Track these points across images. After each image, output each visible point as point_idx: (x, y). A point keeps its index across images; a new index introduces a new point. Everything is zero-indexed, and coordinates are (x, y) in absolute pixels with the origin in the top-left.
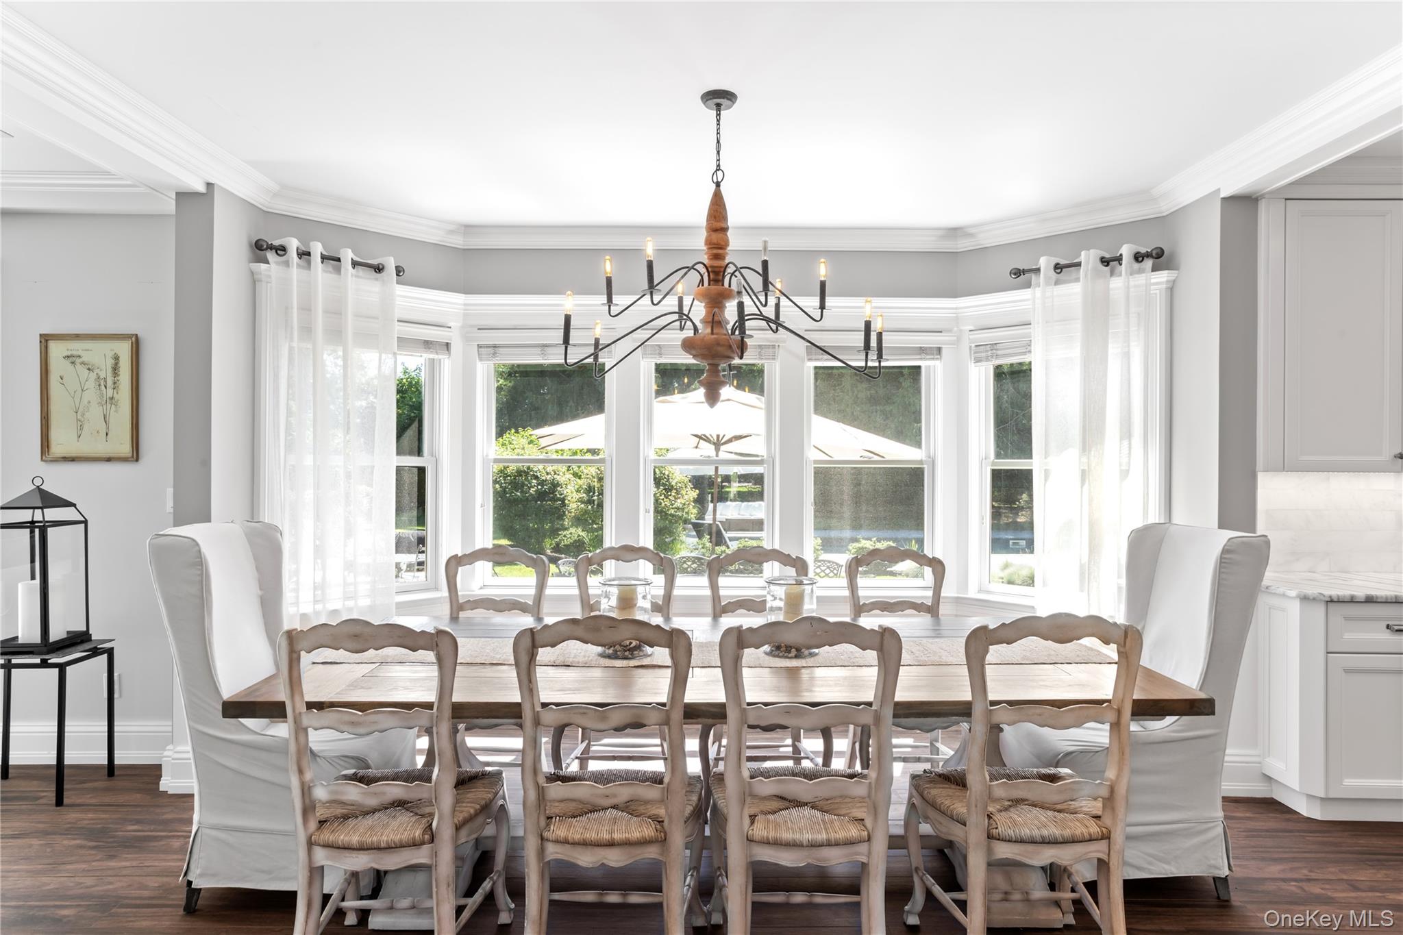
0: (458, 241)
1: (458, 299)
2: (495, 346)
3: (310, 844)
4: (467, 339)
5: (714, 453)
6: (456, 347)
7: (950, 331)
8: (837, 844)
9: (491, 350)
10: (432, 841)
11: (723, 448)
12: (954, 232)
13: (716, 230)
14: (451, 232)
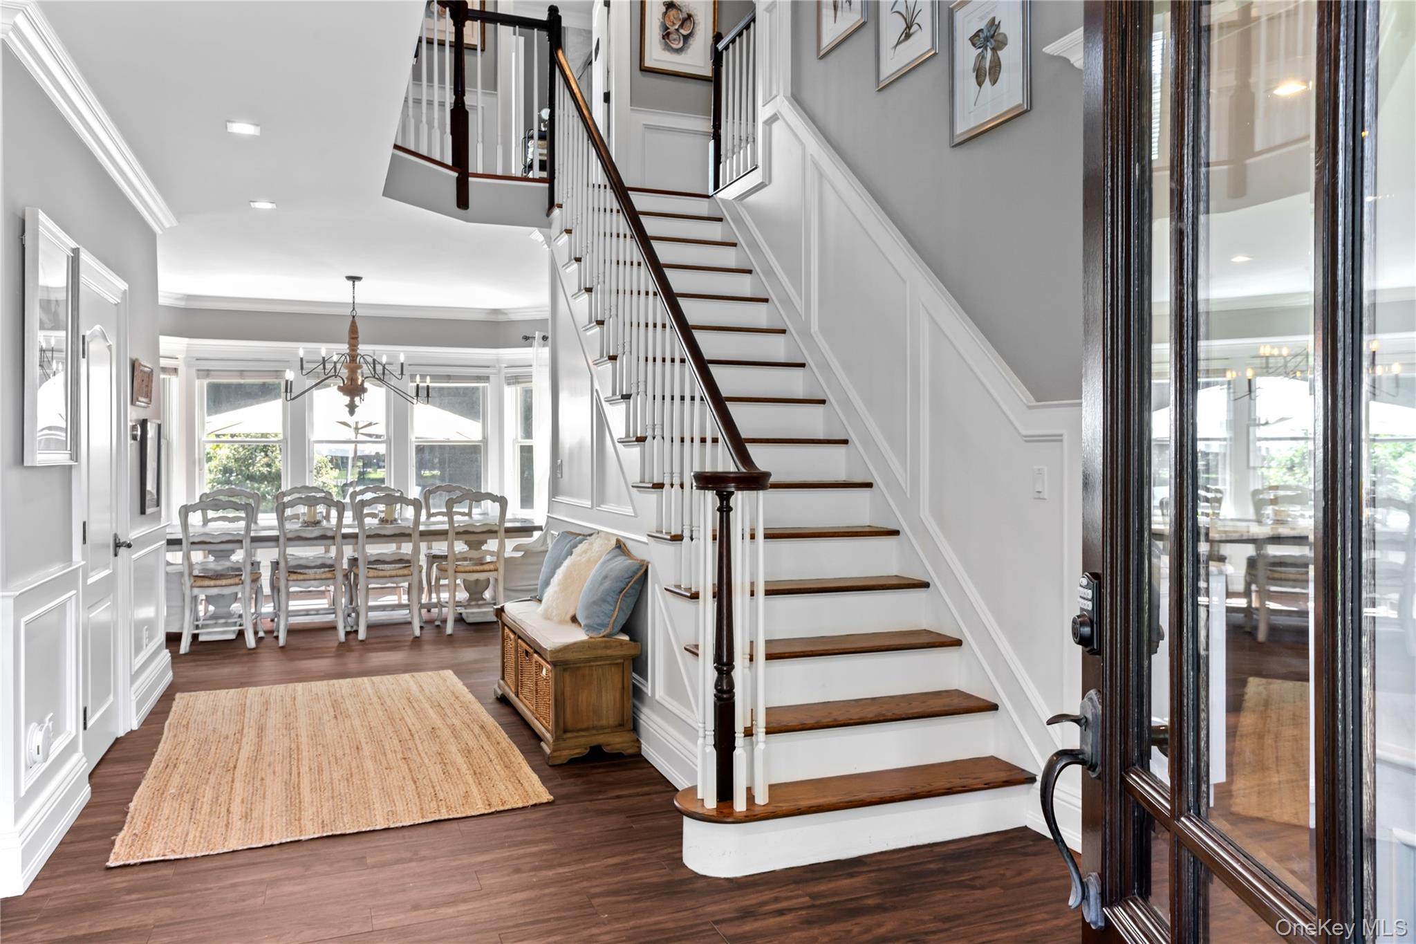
0: (182, 304)
1: (185, 341)
2: (208, 370)
3: (192, 587)
4: (189, 366)
5: (354, 435)
6: (182, 370)
7: (494, 367)
8: (400, 576)
9: (206, 373)
10: (242, 583)
11: (360, 431)
12: (496, 311)
13: (353, 338)
14: (178, 299)
